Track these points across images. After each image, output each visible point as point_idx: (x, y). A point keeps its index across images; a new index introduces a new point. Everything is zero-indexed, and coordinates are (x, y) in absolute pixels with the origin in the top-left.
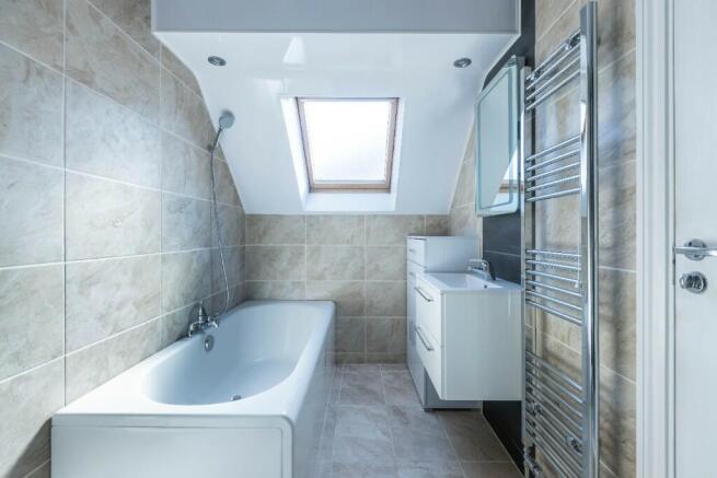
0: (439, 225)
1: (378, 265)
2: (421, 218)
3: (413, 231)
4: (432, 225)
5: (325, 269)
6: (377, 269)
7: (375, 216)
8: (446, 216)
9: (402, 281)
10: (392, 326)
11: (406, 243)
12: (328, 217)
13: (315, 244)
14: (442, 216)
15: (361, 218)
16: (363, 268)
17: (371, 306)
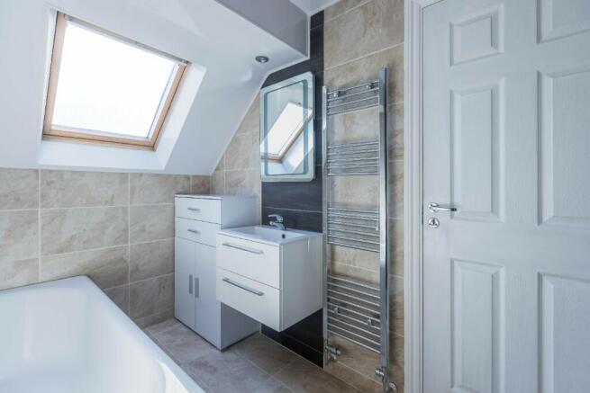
0: (203, 185)
1: (144, 226)
2: (188, 178)
3: (180, 190)
4: (197, 185)
5: (73, 238)
6: (143, 230)
7: (141, 175)
8: (209, 177)
9: (171, 239)
10: (160, 286)
11: (174, 202)
12: (77, 173)
13: (56, 208)
14: (204, 177)
15: (123, 176)
16: (126, 231)
17: (136, 269)
